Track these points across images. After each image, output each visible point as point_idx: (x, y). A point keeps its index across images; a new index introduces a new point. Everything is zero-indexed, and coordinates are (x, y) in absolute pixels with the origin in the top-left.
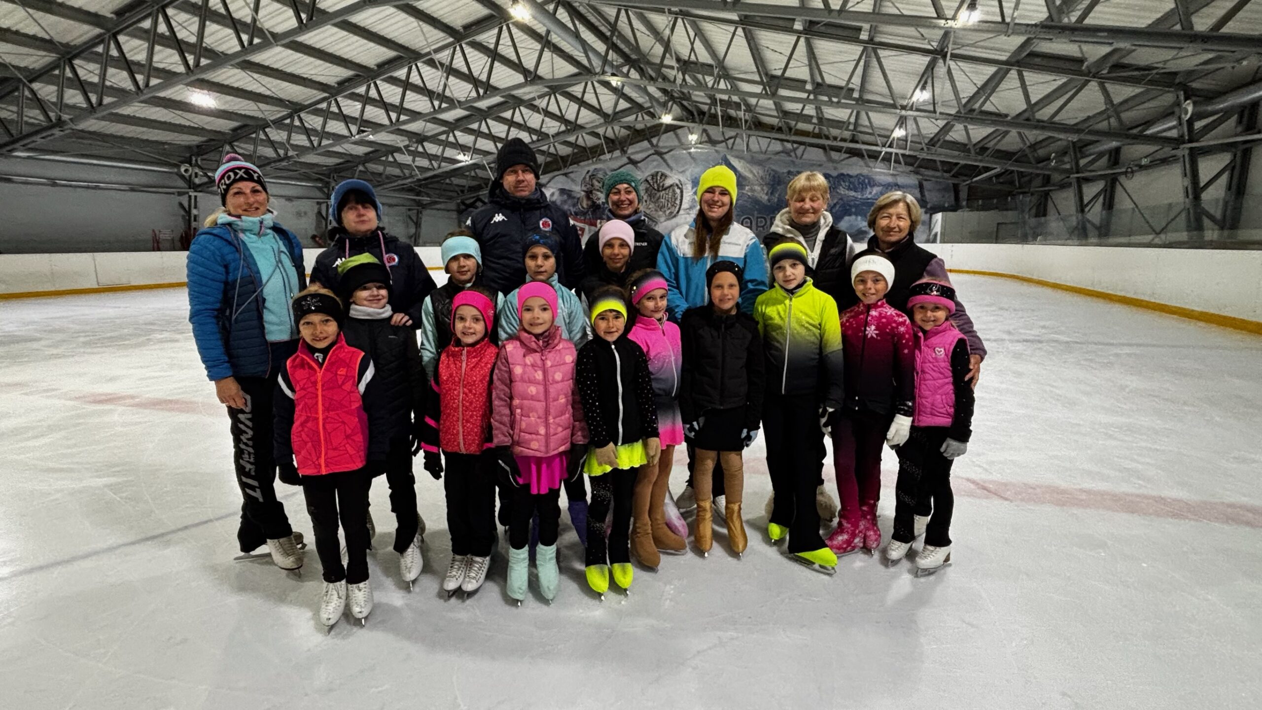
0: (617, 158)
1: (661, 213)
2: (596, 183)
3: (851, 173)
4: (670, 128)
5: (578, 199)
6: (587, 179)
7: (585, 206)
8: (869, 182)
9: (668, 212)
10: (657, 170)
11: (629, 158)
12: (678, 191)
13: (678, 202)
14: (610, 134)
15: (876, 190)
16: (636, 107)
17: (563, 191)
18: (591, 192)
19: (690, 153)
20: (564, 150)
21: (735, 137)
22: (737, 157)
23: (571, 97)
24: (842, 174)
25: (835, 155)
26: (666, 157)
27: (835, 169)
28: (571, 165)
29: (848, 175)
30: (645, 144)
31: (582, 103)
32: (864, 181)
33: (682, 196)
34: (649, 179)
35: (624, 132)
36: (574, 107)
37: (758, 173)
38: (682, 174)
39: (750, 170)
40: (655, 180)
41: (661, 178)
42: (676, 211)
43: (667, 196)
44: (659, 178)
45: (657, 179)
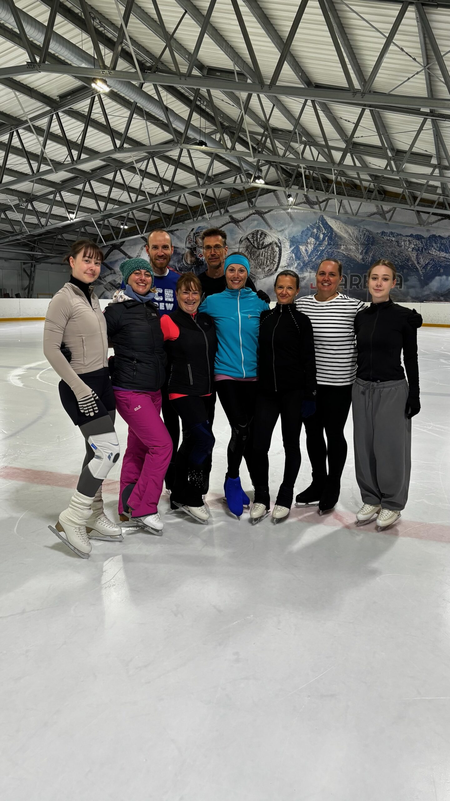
0: (219, 217)
1: (260, 270)
2: (200, 241)
5: (183, 255)
6: (192, 236)
7: (189, 262)
9: (267, 269)
10: (257, 229)
11: (231, 217)
12: (277, 249)
18: (195, 249)
19: (288, 214)
21: (327, 200)
22: (333, 218)
24: (434, 236)
26: (267, 216)
27: (428, 230)
28: (175, 223)
29: (440, 236)
30: (246, 204)
31: (178, 165)
33: (280, 254)
34: (250, 237)
35: (225, 193)
37: (353, 233)
38: (280, 233)
39: (345, 230)
40: (255, 239)
41: (261, 236)
42: (275, 269)
43: (266, 254)
44: (259, 237)
45: (257, 237)
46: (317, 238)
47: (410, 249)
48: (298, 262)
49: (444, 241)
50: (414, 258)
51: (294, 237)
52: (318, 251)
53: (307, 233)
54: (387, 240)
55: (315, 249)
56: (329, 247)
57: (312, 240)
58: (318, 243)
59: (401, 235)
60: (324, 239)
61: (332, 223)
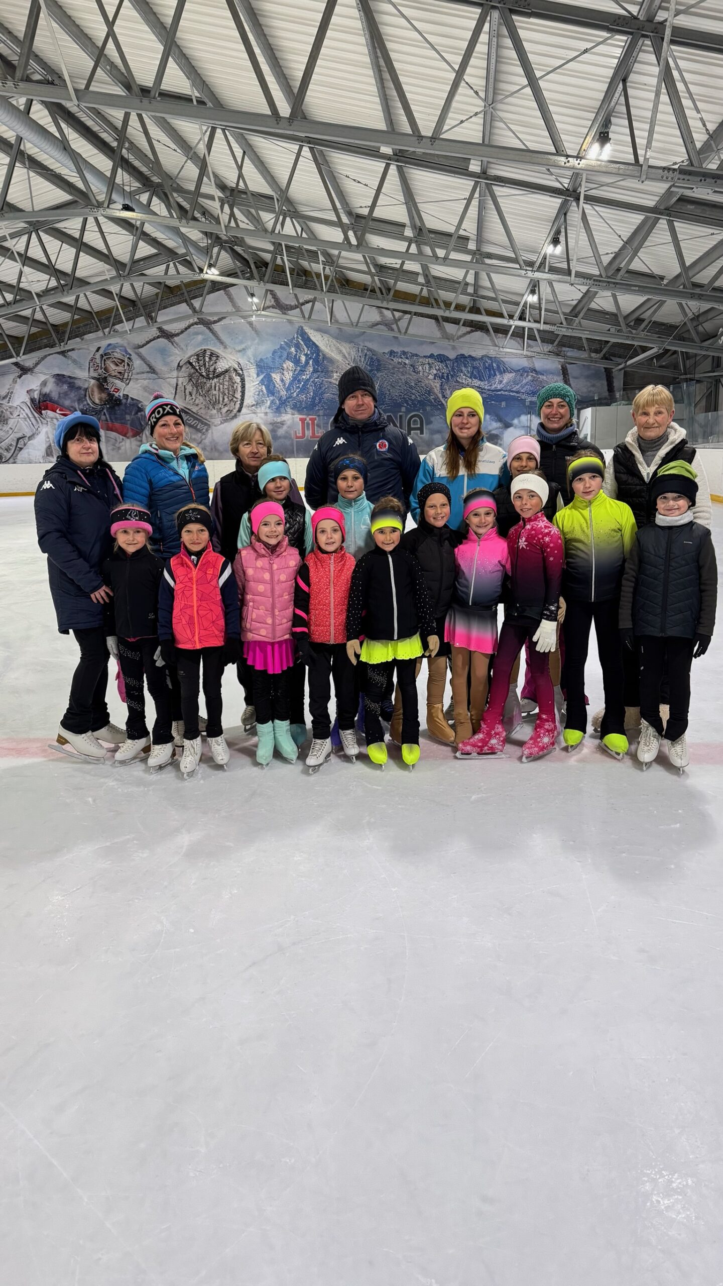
0: (141, 329)
1: (214, 412)
2: (113, 367)
3: (474, 354)
4: (216, 286)
5: (86, 390)
6: (98, 361)
7: (97, 401)
8: (498, 367)
9: (224, 410)
10: (204, 347)
11: (160, 329)
12: (237, 379)
13: (238, 395)
14: (127, 292)
15: (508, 377)
16: (165, 253)
17: (60, 378)
18: (105, 379)
19: (251, 324)
20: (58, 317)
21: (313, 301)
22: (319, 330)
23: (63, 237)
24: (463, 356)
25: (450, 328)
26: (216, 327)
27: (454, 348)
28: (69, 339)
29: (470, 356)
30: (183, 308)
31: (80, 245)
32: (491, 366)
33: (243, 387)
34: (193, 360)
35: (149, 290)
36: (69, 252)
37: (349, 354)
38: (240, 354)
39: (338, 348)
40: (202, 363)
41: (210, 359)
42: (237, 409)
43: (221, 386)
44: (207, 359)
45: (205, 360)
46: (297, 361)
47: (431, 377)
48: (272, 398)
49: (476, 364)
50: (437, 390)
51: (261, 360)
52: (299, 381)
53: (281, 353)
54: (398, 363)
55: (295, 379)
56: (315, 375)
57: (289, 364)
58: (299, 368)
59: (417, 355)
60: (307, 363)
61: (316, 337)
